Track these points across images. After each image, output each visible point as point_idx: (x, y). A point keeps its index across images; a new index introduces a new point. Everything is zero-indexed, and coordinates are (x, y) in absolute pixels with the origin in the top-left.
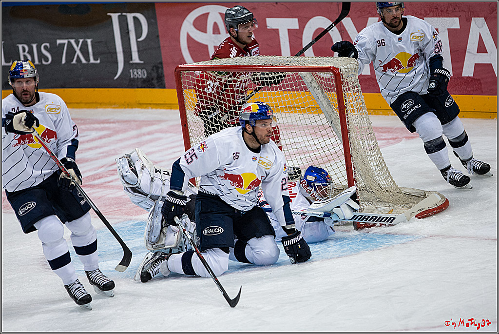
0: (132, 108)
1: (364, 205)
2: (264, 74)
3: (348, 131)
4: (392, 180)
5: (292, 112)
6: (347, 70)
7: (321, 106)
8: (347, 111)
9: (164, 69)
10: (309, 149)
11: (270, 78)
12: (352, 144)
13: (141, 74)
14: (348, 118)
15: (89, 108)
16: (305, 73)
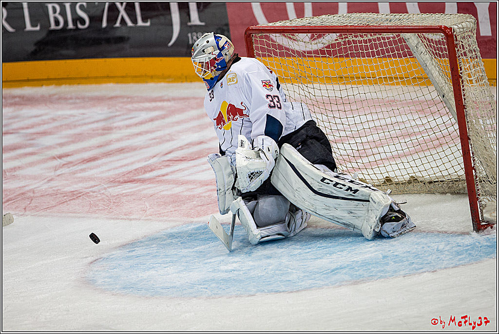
0: (191, 82)
1: (487, 201)
2: (358, 36)
3: (464, 107)
5: (393, 84)
6: (461, 30)
7: (430, 75)
8: (462, 81)
9: (232, 32)
10: (416, 130)
12: (469, 123)
14: (464, 90)
15: (137, 82)
16: (409, 34)
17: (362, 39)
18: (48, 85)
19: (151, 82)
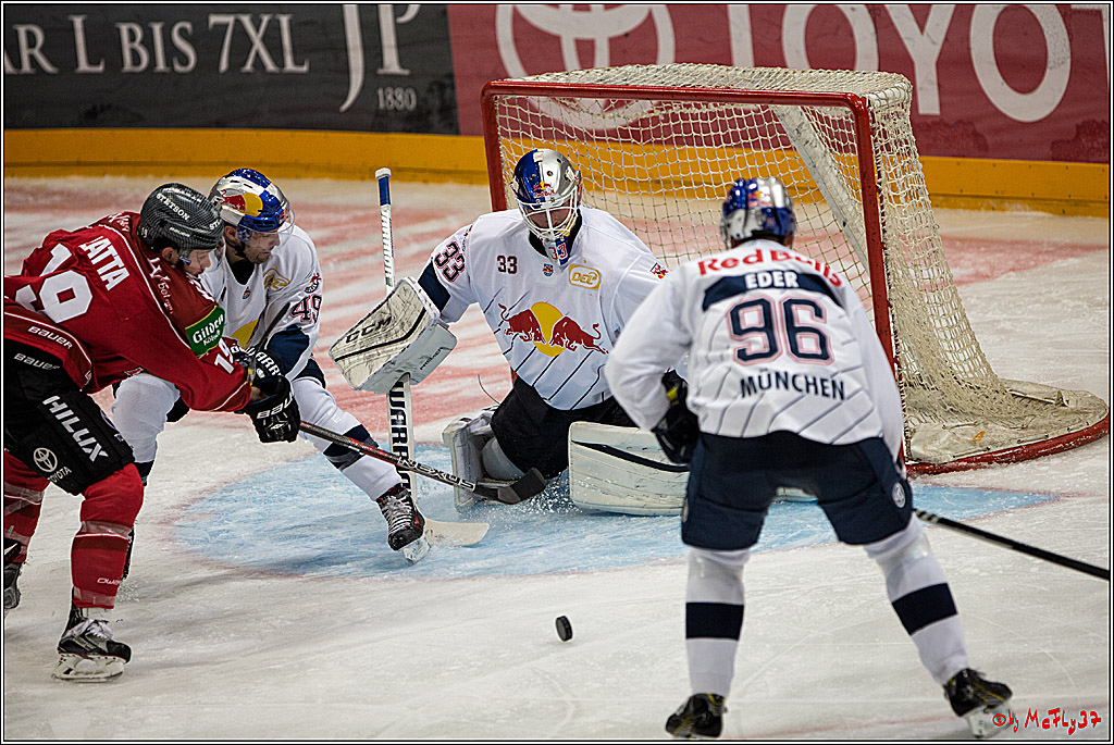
1: (917, 422)
2: (690, 106)
3: (882, 246)
4: (984, 361)
6: (884, 102)
7: (820, 182)
8: (881, 198)
9: (458, 91)
11: (704, 117)
12: (891, 277)
13: (401, 99)
14: (883, 214)
16: (785, 106)
17: (698, 111)
18: (114, 174)
19: (305, 177)
